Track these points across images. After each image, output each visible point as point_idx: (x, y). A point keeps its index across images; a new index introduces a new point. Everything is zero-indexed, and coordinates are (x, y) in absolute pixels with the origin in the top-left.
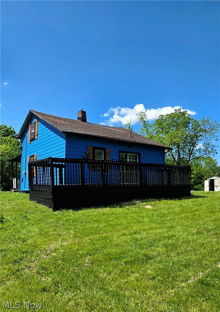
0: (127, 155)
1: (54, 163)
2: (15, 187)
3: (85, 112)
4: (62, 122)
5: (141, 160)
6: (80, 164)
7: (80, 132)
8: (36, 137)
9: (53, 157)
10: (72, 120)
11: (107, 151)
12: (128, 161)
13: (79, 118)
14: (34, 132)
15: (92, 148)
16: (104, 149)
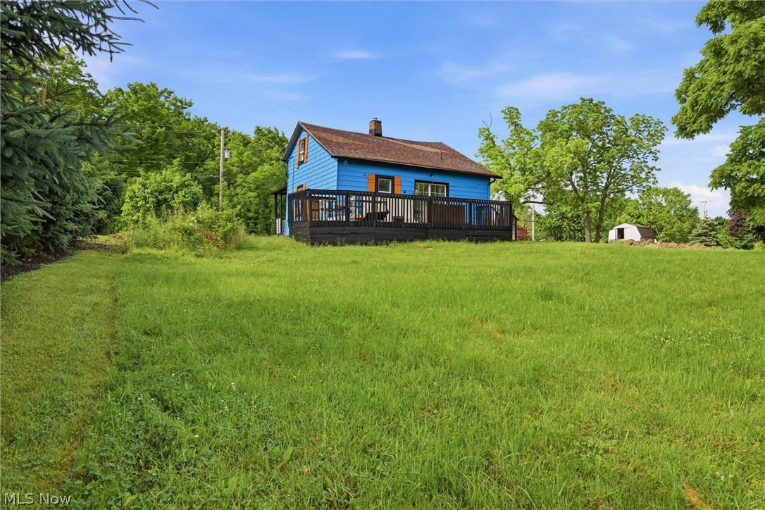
0: (428, 186)
1: (313, 195)
2: (278, 231)
3: (380, 122)
4: (341, 140)
5: (450, 193)
6: (345, 196)
7: (357, 156)
8: (305, 160)
9: (311, 188)
10: (358, 135)
11: (396, 180)
12: (430, 195)
13: (371, 131)
14: (304, 153)
15: (374, 177)
16: (393, 178)
